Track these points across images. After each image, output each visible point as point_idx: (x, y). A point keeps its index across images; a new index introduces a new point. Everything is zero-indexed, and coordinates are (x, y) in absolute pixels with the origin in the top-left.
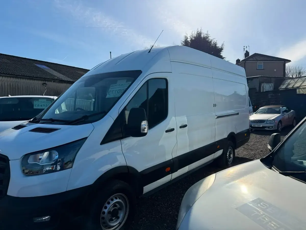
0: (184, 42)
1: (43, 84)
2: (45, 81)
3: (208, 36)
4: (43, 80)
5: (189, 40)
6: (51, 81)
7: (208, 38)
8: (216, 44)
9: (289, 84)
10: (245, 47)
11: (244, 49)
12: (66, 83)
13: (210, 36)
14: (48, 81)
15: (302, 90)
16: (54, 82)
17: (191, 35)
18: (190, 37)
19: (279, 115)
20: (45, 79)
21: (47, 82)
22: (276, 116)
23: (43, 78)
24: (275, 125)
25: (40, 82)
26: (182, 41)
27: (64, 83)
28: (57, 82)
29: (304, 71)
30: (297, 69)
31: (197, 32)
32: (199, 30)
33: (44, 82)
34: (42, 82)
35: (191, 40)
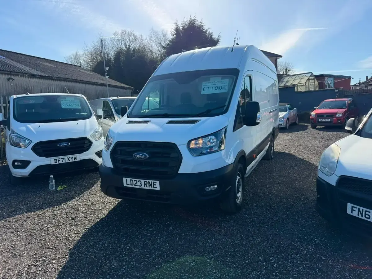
0: (174, 30)
1: (8, 79)
2: (11, 75)
3: (202, 25)
4: (8, 74)
5: (181, 28)
6: (18, 75)
7: (203, 27)
8: (212, 35)
9: (287, 82)
10: (236, 39)
11: (235, 41)
12: (37, 78)
13: (204, 25)
14: (13, 75)
15: (301, 87)
16: (21, 76)
17: (183, 22)
18: (182, 25)
19: (286, 113)
20: (10, 73)
21: (12, 77)
22: (283, 114)
23: (8, 71)
24: (284, 123)
25: (4, 76)
26: (172, 30)
27: (35, 78)
28: (26, 77)
29: (291, 68)
30: (284, 65)
31: (189, 19)
32: (193, 17)
33: (9, 76)
34: (7, 77)
35: (183, 28)
